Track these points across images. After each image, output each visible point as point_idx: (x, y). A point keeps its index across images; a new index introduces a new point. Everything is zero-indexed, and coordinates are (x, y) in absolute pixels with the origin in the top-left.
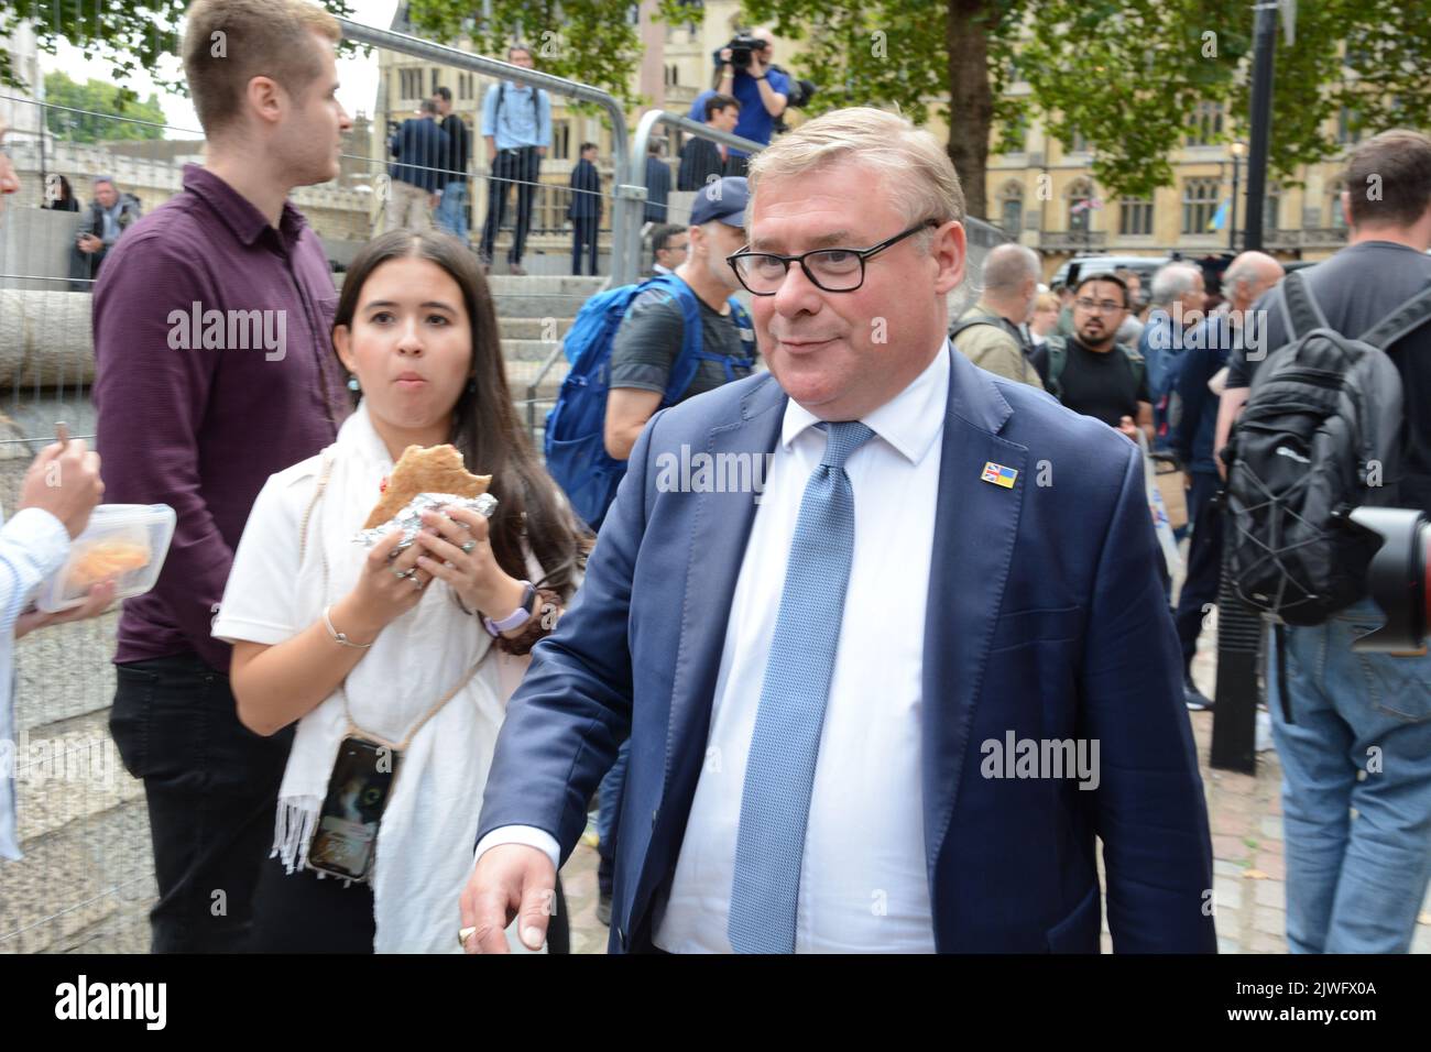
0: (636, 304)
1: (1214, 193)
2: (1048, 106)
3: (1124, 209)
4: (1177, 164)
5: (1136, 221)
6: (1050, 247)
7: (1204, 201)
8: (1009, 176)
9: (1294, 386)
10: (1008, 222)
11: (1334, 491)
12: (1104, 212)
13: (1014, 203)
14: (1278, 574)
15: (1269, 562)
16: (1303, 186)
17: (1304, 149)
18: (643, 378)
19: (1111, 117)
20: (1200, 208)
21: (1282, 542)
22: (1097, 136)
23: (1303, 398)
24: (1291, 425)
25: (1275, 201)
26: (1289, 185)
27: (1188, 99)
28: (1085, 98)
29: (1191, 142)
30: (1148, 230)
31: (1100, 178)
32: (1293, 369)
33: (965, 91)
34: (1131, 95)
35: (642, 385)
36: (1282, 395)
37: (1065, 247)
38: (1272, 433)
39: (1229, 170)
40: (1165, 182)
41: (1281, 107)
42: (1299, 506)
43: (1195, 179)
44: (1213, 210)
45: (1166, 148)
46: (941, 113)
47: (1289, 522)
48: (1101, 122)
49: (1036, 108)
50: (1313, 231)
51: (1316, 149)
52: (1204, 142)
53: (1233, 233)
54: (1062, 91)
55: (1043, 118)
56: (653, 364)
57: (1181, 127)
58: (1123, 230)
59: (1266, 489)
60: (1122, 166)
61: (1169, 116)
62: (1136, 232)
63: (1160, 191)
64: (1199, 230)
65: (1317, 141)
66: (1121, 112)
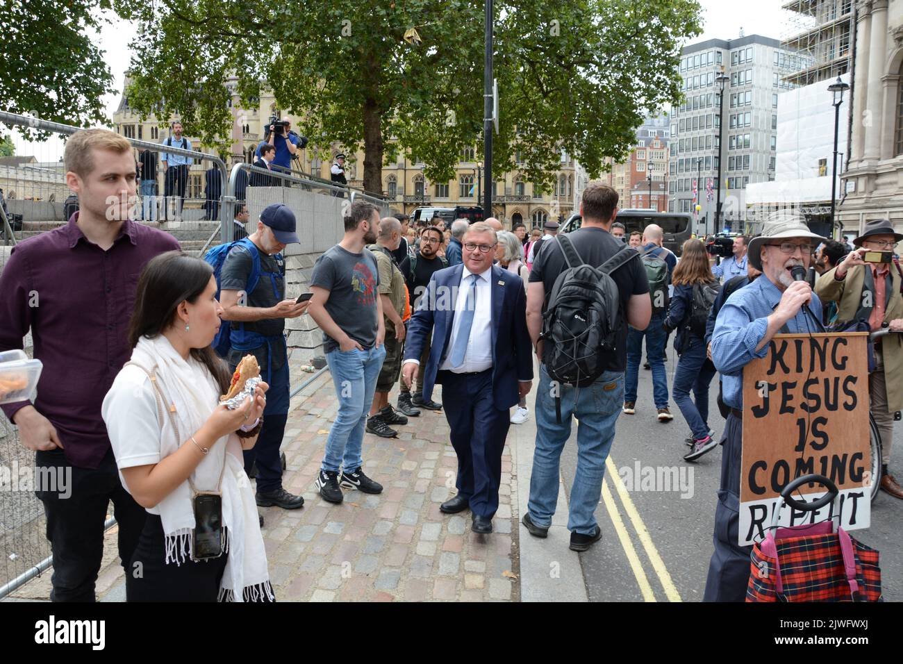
0: (231, 252)
1: (472, 181)
2: (405, 146)
3: (437, 186)
4: (457, 170)
5: (442, 192)
6: (408, 201)
7: (469, 184)
8: (390, 172)
9: (576, 288)
10: (390, 191)
11: (600, 334)
12: (429, 189)
13: (393, 183)
14: (576, 369)
15: (573, 363)
16: (505, 181)
17: (504, 166)
18: (235, 285)
19: (430, 151)
20: (467, 187)
21: (578, 356)
22: (425, 158)
23: (580, 293)
24: (578, 305)
25: (495, 185)
26: (499, 180)
27: (460, 145)
28: (420, 143)
29: (462, 161)
30: (447, 195)
31: (427, 176)
32: (573, 280)
33: (371, 139)
34: (438, 142)
35: (235, 288)
36: (573, 292)
37: (414, 202)
38: (572, 309)
39: (477, 172)
40: (453, 178)
41: (495, 149)
42: (585, 340)
43: (464, 175)
44: (471, 186)
45: (452, 164)
46: (362, 148)
47: (581, 346)
48: (427, 153)
49: (400, 147)
50: (509, 196)
51: (509, 167)
52: (466, 161)
53: (479, 196)
54: (411, 140)
55: (403, 151)
56: (239, 279)
57: (458, 156)
58: (437, 195)
59: (571, 333)
60: (435, 170)
61: (452, 151)
62: (442, 196)
63: (451, 181)
64: (467, 195)
65: (509, 163)
66: (434, 149)
